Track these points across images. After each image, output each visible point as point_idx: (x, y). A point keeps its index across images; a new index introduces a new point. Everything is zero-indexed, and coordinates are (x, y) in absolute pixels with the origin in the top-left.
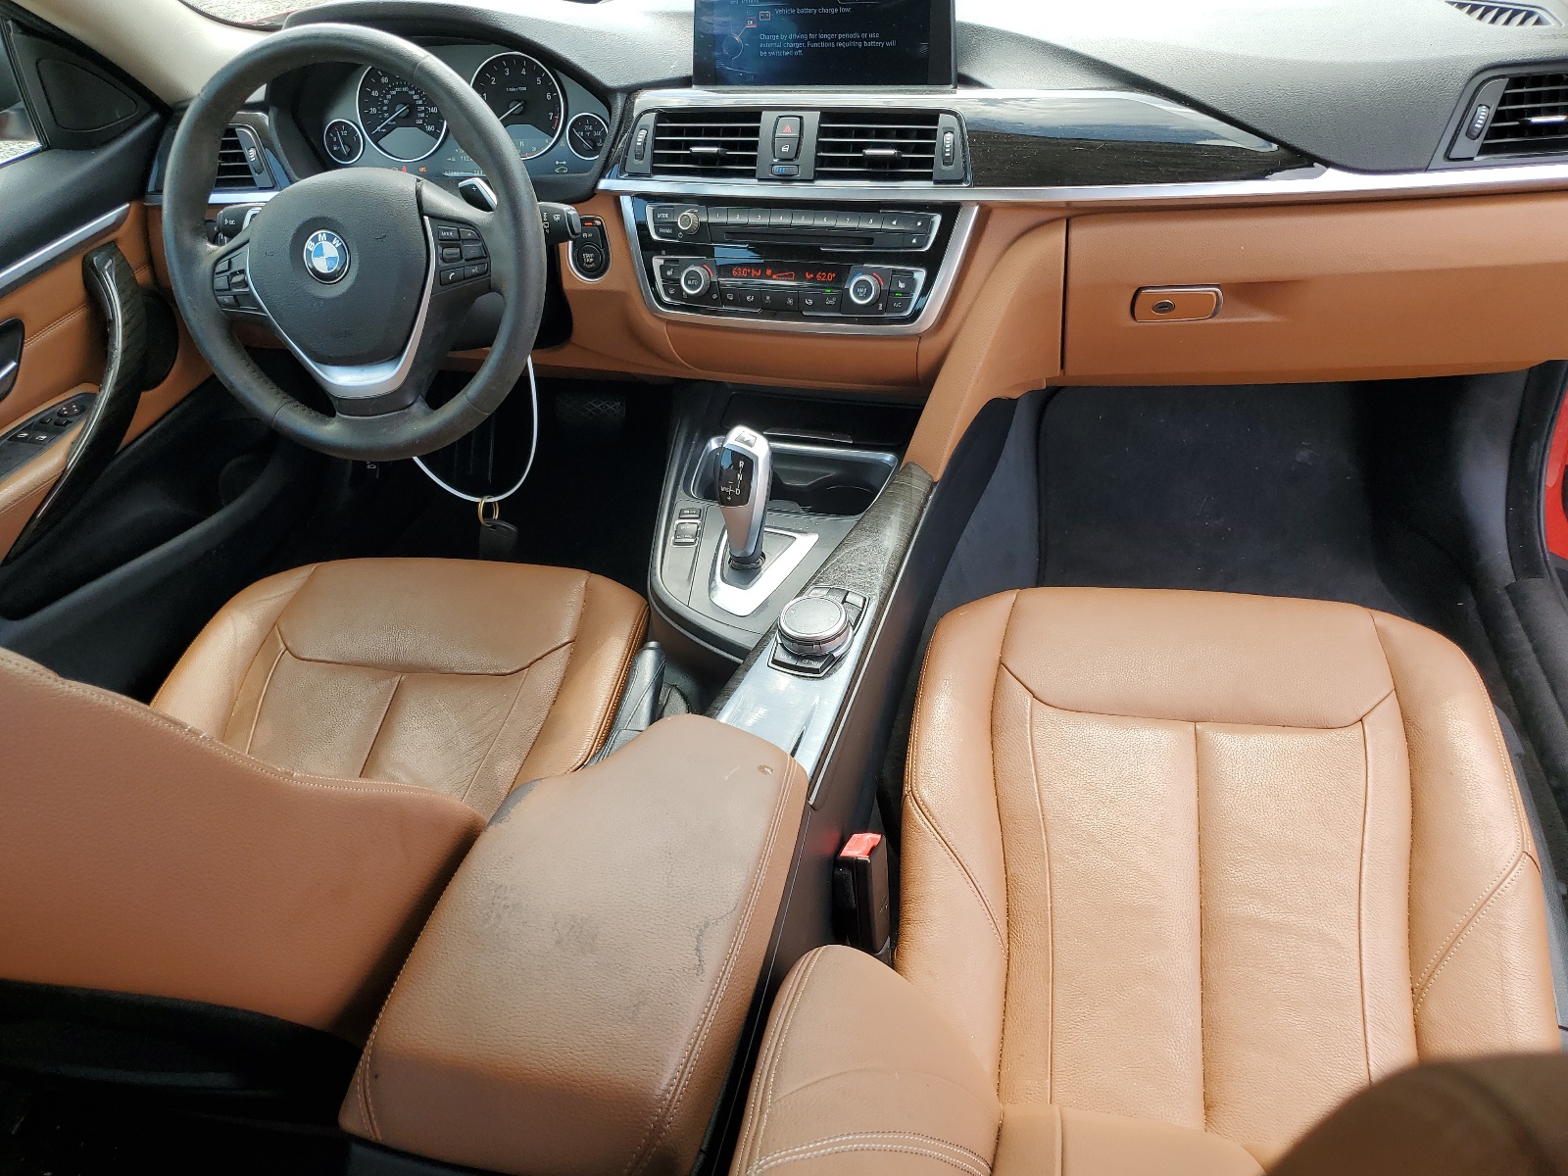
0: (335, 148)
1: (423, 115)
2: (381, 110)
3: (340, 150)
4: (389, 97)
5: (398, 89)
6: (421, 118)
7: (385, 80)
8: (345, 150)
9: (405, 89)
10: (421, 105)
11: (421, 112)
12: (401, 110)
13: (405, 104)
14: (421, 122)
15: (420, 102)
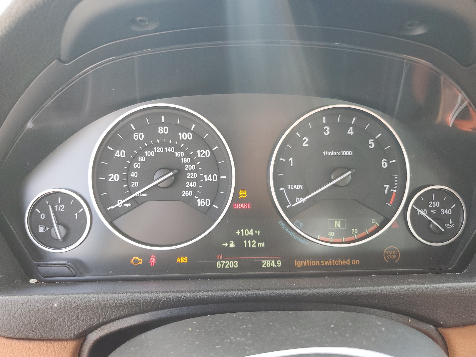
0: (41, 230)
1: (193, 184)
2: (127, 176)
3: (48, 234)
4: (141, 159)
5: (160, 150)
6: (190, 189)
7: (138, 136)
8: (58, 232)
9: (170, 150)
10: (191, 171)
11: (191, 180)
12: (159, 179)
13: (171, 170)
14: (189, 194)
15: (193, 167)
